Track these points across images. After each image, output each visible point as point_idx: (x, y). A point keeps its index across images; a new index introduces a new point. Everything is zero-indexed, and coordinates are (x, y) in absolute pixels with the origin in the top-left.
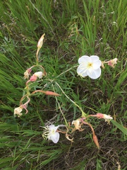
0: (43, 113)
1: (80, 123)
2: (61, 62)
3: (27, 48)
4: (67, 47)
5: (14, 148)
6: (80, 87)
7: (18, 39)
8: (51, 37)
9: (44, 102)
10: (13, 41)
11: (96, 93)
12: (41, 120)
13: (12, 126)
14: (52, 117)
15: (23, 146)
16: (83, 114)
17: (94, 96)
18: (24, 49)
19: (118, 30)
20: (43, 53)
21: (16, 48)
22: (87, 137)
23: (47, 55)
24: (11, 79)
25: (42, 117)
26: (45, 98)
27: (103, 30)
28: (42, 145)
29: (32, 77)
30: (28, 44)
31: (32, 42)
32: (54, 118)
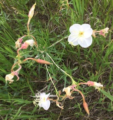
0: (33, 84)
1: (71, 91)
2: (51, 36)
3: (19, 21)
4: (58, 21)
5: (5, 116)
6: (69, 60)
7: (10, 13)
8: (42, 11)
9: (35, 74)
10: (5, 14)
11: (85, 65)
12: (32, 91)
13: (4, 96)
14: (43, 88)
15: (15, 114)
16: (74, 82)
17: (83, 68)
18: (16, 22)
19: (108, 4)
20: (34, 27)
21: (7, 21)
22: (75, 107)
23: (38, 28)
24: (3, 51)
25: (33, 87)
26: (35, 70)
27: (93, 5)
28: (33, 113)
29: (24, 45)
30: (20, 18)
31: (24, 15)
32: (44, 89)
